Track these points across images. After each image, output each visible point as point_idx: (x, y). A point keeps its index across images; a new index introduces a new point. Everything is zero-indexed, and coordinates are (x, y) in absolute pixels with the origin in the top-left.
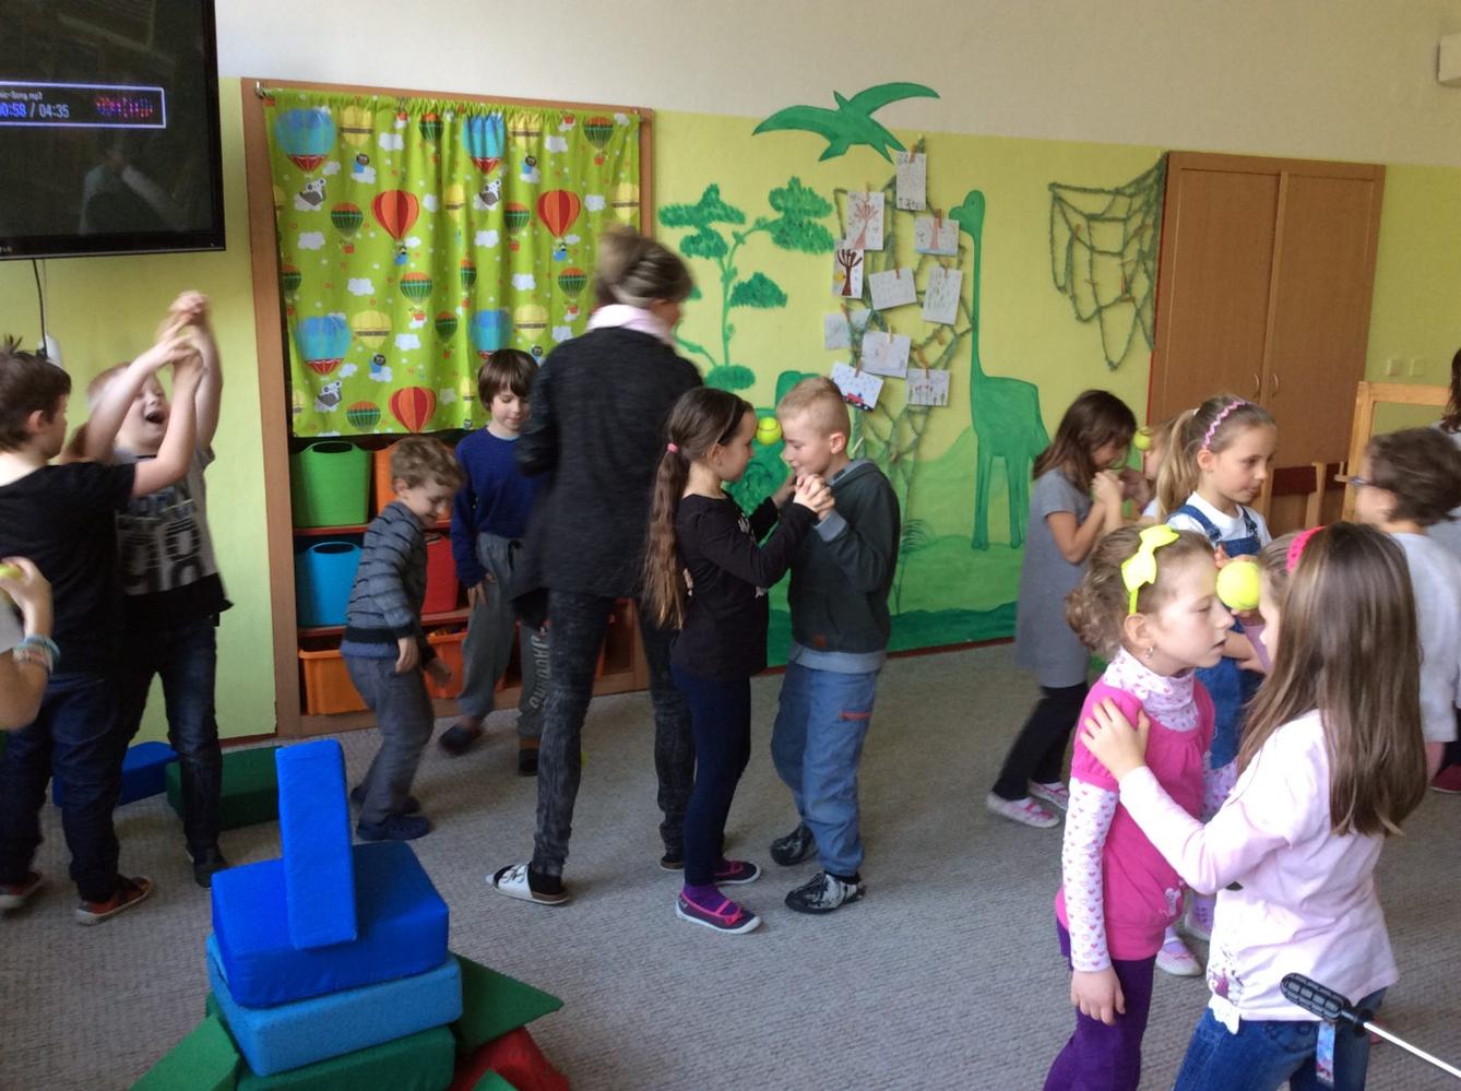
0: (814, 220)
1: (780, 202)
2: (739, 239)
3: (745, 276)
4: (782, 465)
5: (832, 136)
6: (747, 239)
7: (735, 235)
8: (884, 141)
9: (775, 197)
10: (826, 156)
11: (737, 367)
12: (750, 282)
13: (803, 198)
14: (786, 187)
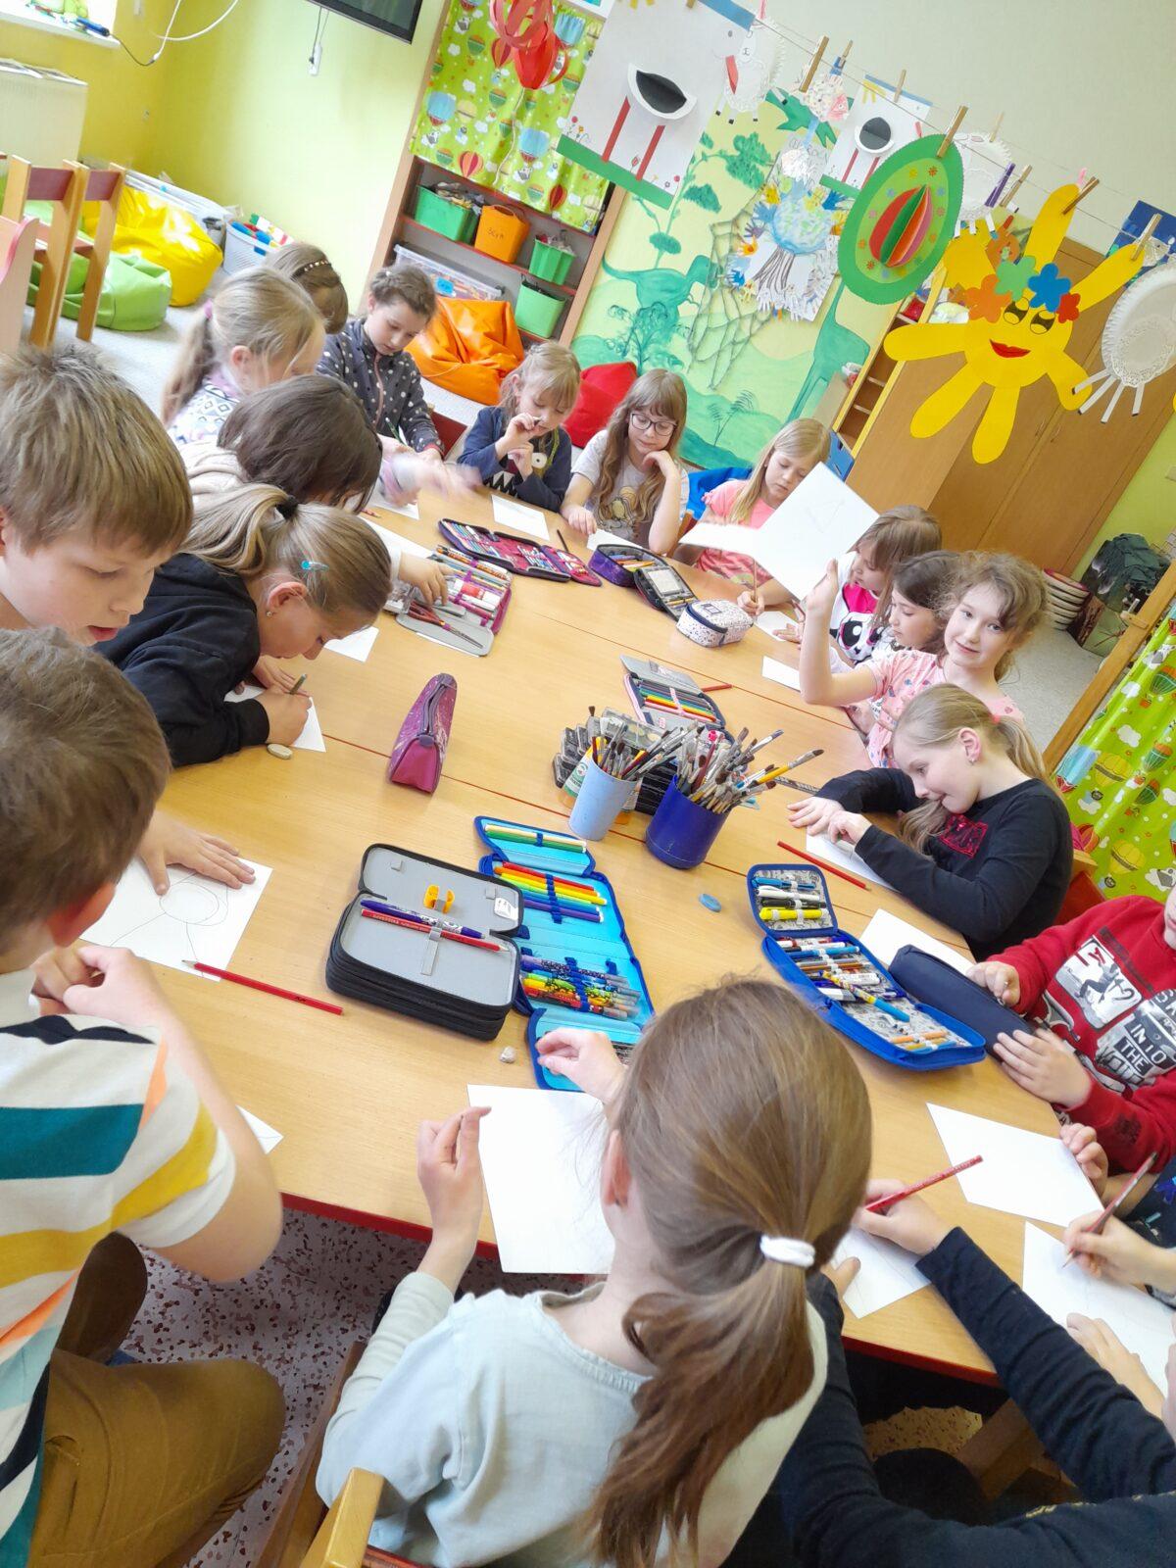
0: (758, 166)
1: (740, 144)
2: (705, 157)
3: (699, 183)
4: (677, 312)
5: (791, 116)
6: (710, 159)
7: (703, 154)
8: (826, 134)
9: (738, 139)
10: (782, 127)
11: (672, 238)
12: (700, 189)
13: (756, 149)
14: (748, 136)
